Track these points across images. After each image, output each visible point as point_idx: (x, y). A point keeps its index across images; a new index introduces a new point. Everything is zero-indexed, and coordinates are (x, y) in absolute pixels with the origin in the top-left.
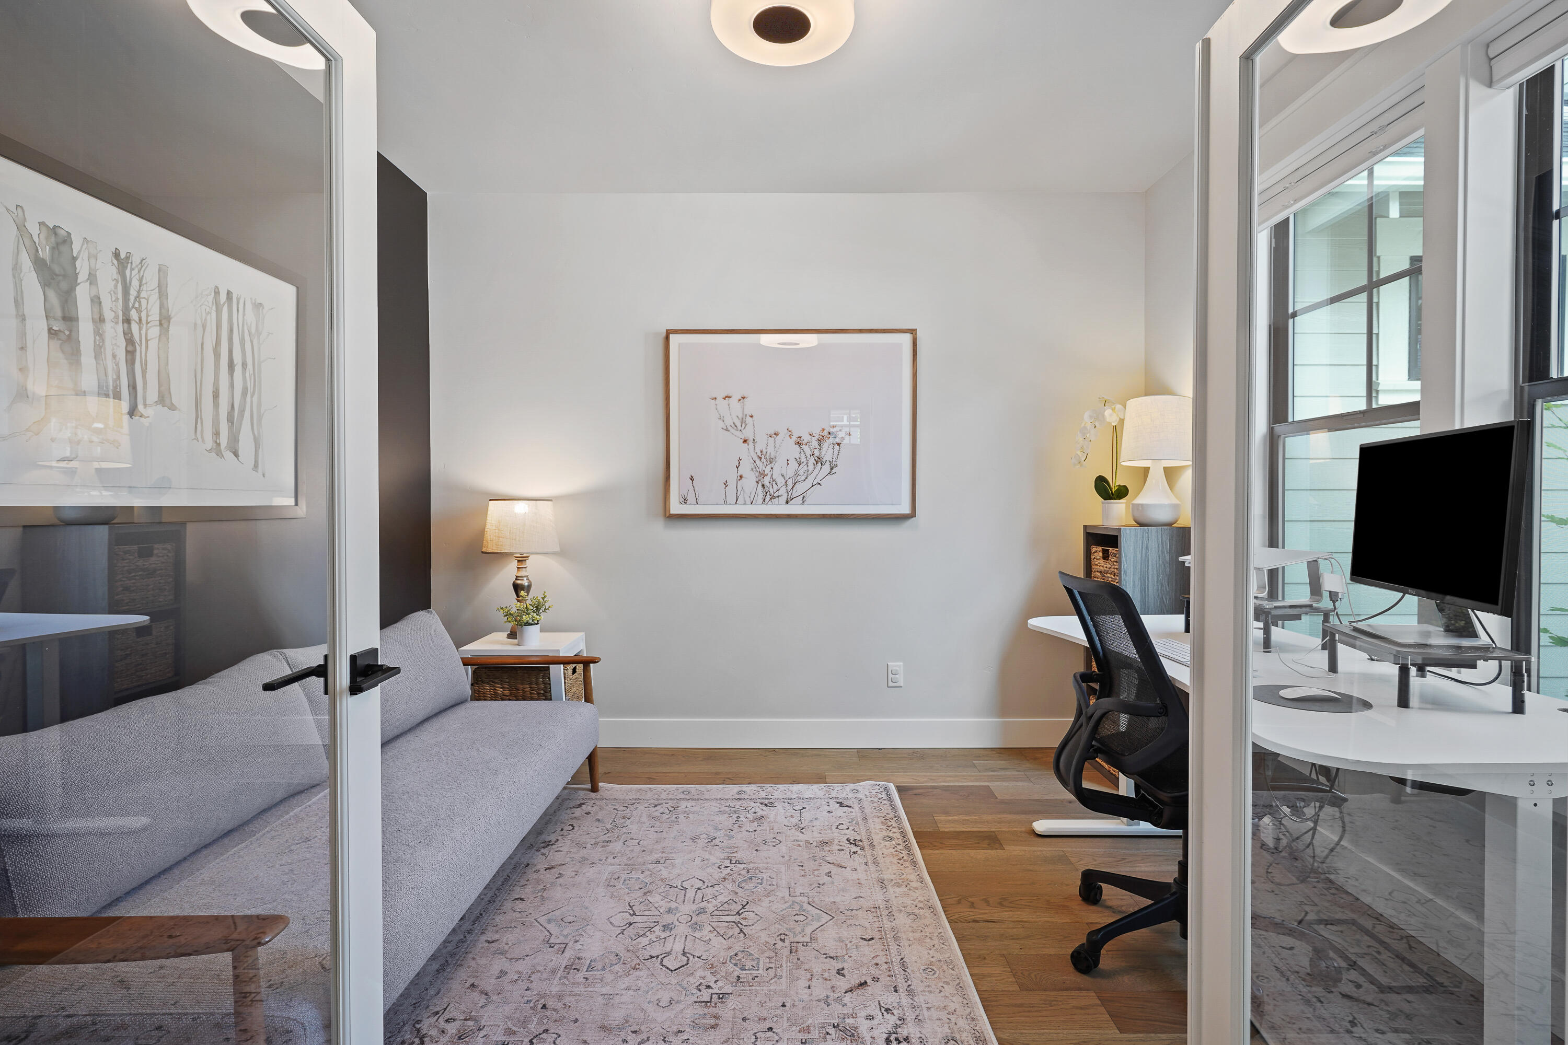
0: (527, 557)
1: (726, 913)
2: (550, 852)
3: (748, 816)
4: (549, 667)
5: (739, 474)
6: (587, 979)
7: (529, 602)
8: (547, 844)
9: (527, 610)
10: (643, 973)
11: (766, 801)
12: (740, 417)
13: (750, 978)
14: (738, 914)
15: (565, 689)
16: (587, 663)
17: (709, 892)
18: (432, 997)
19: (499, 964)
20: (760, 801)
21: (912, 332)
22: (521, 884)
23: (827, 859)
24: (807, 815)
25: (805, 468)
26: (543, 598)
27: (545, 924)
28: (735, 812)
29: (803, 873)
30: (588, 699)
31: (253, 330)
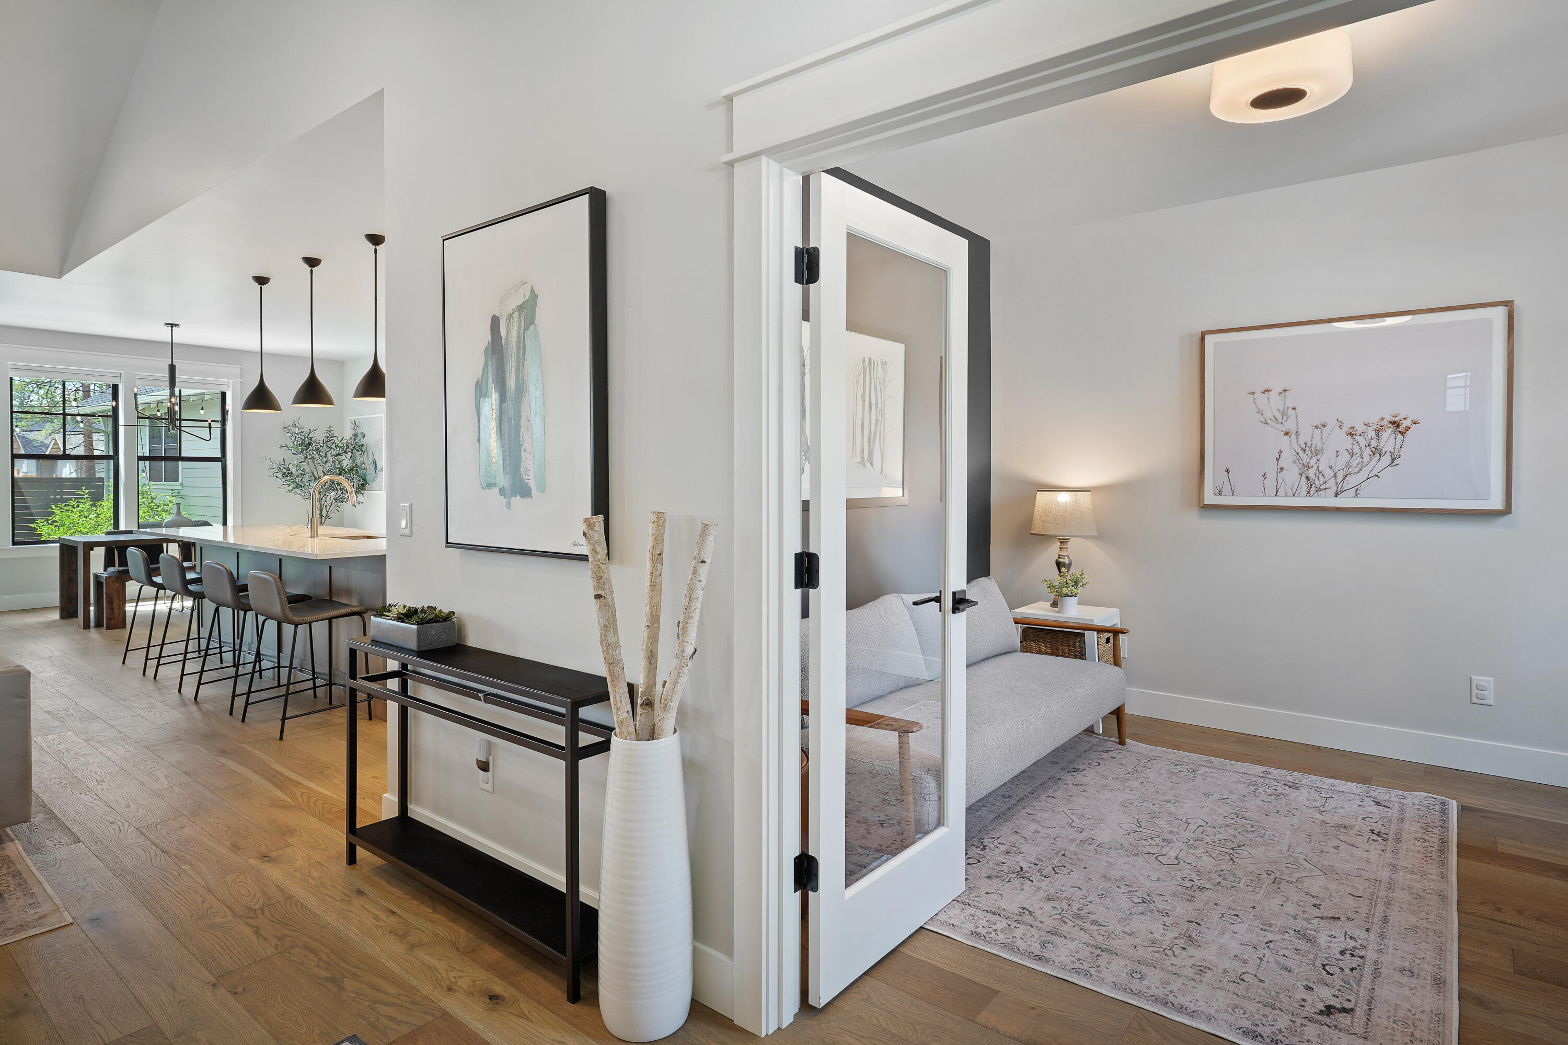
0: (1069, 539)
1: (1222, 846)
2: (1079, 777)
3: (1267, 790)
4: (1084, 634)
5: (1279, 466)
6: (1096, 850)
7: (1069, 577)
8: (1077, 770)
9: (1067, 584)
10: (1141, 859)
11: (1291, 784)
12: (1281, 409)
13: (1230, 886)
14: (1233, 849)
15: (1098, 654)
16: (1116, 632)
17: (1210, 830)
18: (990, 830)
19: (1034, 827)
20: (1284, 782)
21: (1508, 304)
22: (1054, 788)
23: (1340, 837)
24: (1332, 803)
25: (1359, 459)
26: (1081, 575)
27: (1070, 815)
28: (1255, 785)
29: (1308, 840)
30: (1116, 663)
31: (881, 381)
